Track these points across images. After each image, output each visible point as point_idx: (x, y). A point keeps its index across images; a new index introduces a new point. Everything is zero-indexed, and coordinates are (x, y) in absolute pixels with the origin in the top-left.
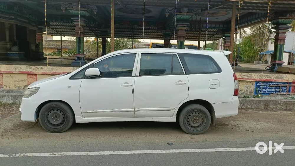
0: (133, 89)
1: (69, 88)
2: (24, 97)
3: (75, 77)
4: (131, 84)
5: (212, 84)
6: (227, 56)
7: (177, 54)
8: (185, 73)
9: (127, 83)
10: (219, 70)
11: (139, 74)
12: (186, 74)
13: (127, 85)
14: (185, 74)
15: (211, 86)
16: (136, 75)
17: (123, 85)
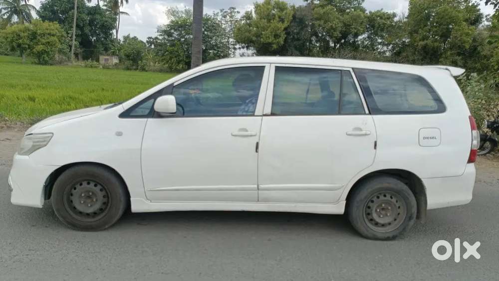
0: (257, 144)
1: (119, 137)
2: (19, 154)
3: (132, 114)
4: (253, 133)
5: (424, 138)
6: (455, 78)
7: (351, 70)
8: (367, 112)
9: (246, 130)
10: (441, 107)
11: (270, 112)
12: (370, 113)
13: (244, 134)
14: (367, 114)
15: (423, 142)
16: (264, 113)
17: (236, 133)
